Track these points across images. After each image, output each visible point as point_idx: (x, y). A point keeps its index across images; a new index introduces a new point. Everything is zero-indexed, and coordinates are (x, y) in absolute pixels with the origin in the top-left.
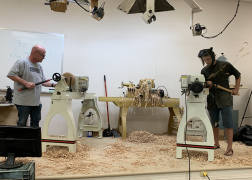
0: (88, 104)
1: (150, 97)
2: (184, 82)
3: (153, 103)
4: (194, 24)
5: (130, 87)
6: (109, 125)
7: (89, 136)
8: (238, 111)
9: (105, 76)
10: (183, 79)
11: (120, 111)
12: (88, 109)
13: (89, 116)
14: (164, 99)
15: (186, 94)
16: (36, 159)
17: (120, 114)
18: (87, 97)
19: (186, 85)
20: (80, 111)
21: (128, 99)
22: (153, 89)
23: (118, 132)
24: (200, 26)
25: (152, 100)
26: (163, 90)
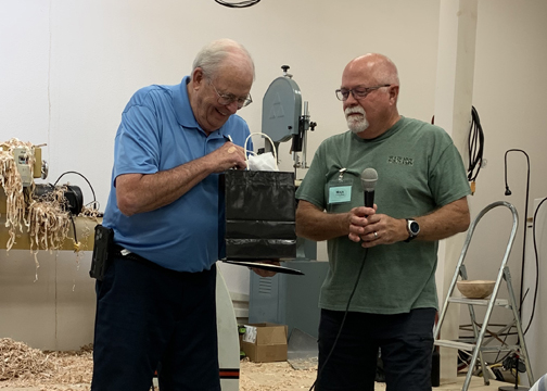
3: (40, 235)
14: (82, 222)
25: (33, 223)
26: (78, 189)
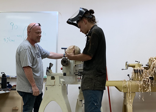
5: (137, 68)
11: (125, 97)
21: (134, 83)
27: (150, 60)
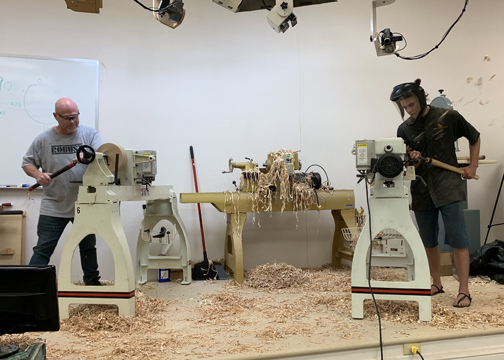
0: (158, 210)
1: (291, 190)
2: (362, 155)
3: (299, 202)
4: (379, 31)
5: (248, 170)
6: (205, 253)
7: (161, 281)
8: (478, 211)
9: (191, 148)
10: (359, 148)
11: (229, 222)
12: (158, 221)
13: (161, 235)
14: (321, 194)
15: (367, 180)
16: (47, 337)
17: (229, 228)
18: (154, 195)
19: (365, 161)
20: (141, 227)
21: (243, 196)
22: (297, 172)
23: (226, 267)
24: (391, 34)
25: (295, 196)
26: (318, 174)
27: (269, 155)
